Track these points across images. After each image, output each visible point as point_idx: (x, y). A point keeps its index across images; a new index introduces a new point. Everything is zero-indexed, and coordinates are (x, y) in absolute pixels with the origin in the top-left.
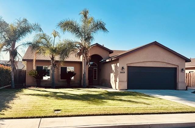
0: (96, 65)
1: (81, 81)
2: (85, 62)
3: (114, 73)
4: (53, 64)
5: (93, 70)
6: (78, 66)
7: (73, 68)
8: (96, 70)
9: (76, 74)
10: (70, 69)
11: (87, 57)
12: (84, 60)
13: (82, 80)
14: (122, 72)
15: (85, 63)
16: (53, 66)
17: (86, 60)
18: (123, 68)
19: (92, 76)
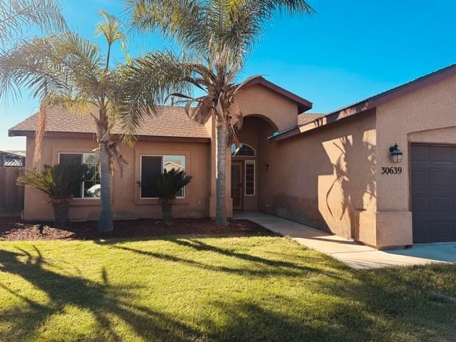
0: (251, 153)
1: (207, 201)
2: (224, 135)
3: (340, 173)
4: (106, 143)
5: (243, 165)
6: (197, 152)
7: (182, 158)
8: (253, 166)
9: (191, 178)
10: (173, 162)
11: (229, 118)
12: (219, 128)
13: (211, 199)
14: (390, 170)
15: (224, 140)
16: (104, 150)
17: (225, 129)
18: (394, 150)
19: (242, 185)
